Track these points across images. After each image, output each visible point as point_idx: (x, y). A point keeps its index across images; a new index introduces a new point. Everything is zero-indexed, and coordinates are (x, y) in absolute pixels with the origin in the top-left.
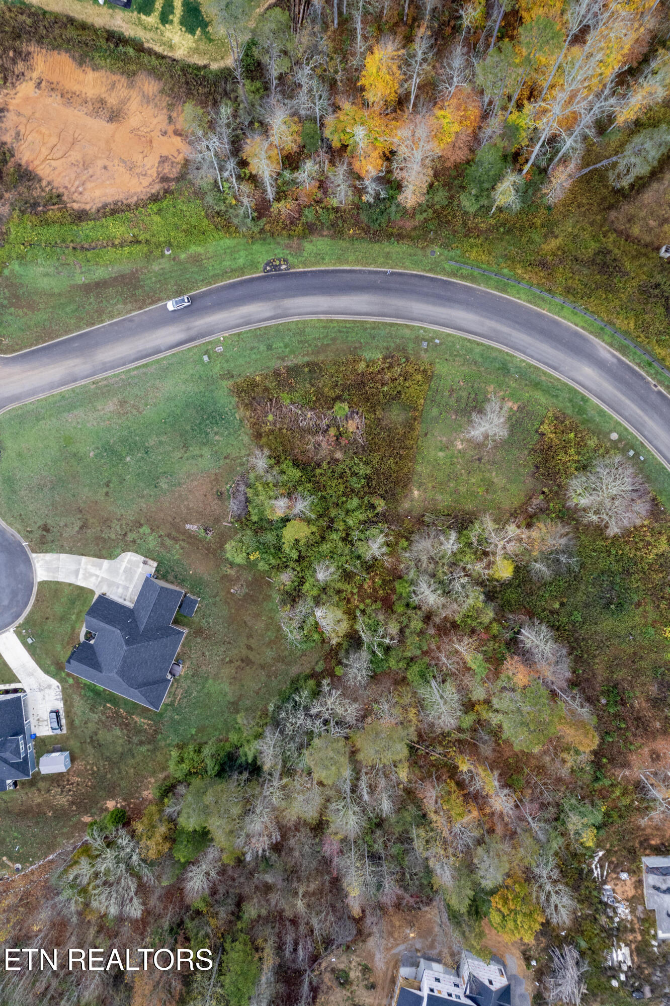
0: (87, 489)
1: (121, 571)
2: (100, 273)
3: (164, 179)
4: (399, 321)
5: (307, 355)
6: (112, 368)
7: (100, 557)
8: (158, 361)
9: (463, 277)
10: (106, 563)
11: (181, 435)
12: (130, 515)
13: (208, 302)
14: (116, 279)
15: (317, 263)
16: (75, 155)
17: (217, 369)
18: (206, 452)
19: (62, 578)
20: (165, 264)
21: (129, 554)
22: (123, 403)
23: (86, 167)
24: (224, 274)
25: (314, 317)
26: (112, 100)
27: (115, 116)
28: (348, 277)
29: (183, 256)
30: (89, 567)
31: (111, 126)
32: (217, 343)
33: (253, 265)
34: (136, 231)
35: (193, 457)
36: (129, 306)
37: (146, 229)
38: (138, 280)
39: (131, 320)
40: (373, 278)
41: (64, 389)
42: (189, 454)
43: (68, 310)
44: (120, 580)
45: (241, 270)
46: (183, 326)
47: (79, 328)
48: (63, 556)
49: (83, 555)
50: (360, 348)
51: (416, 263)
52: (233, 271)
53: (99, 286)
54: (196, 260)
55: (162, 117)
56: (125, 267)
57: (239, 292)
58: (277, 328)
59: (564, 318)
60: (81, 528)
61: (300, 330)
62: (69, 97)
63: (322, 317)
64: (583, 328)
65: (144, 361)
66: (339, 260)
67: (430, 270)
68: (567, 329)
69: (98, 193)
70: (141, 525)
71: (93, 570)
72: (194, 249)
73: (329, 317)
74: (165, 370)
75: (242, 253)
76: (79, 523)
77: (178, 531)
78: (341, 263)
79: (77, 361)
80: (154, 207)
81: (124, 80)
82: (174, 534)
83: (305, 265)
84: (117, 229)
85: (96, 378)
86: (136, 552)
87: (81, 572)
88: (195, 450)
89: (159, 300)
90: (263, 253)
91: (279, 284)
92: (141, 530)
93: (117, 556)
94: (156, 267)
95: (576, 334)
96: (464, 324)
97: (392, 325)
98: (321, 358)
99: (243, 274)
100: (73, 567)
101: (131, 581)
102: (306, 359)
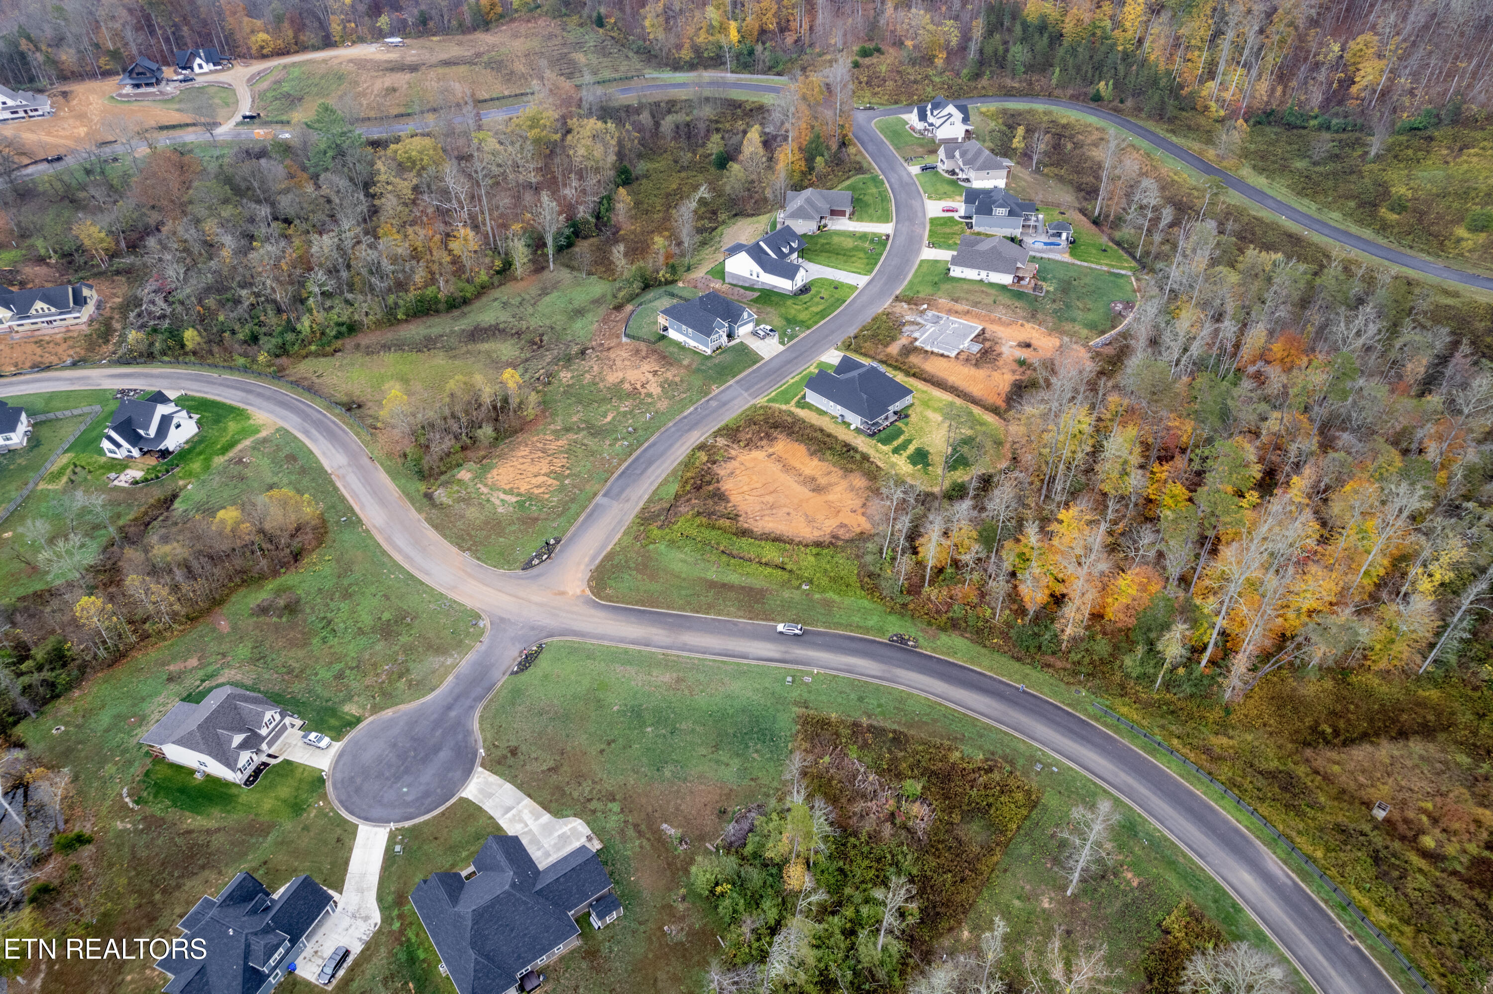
0: (585, 737)
1: (556, 834)
2: (733, 578)
3: (836, 537)
4: (1016, 734)
5: (899, 723)
6: (690, 651)
7: (545, 808)
8: (738, 664)
9: (1105, 725)
10: (546, 817)
11: (719, 735)
12: (610, 784)
13: (819, 640)
14: (743, 588)
15: (948, 654)
16: (770, 499)
17: (795, 694)
18: (736, 764)
19: (488, 806)
20: (796, 595)
21: (579, 821)
22: (679, 680)
23: (772, 508)
24: (848, 626)
25: (923, 694)
26: (823, 481)
27: (818, 489)
28: (976, 677)
29: (817, 596)
30: (526, 811)
31: (811, 494)
32: (810, 674)
33: (881, 631)
34: (786, 560)
35: (717, 762)
36: (741, 613)
37: (797, 562)
38: (763, 597)
39: (735, 624)
40: (1002, 687)
41: (632, 646)
42: (714, 756)
43: (683, 592)
44: (548, 843)
45: (867, 630)
46: (782, 648)
47: (684, 610)
48: (508, 786)
49: (529, 796)
50: (962, 740)
51: (1055, 694)
52: (858, 627)
53: (726, 587)
54: (828, 604)
55: (857, 503)
56: (758, 583)
57: (853, 645)
58: (877, 688)
59: (1224, 808)
60: (549, 770)
61: (902, 699)
62: (787, 468)
63: (931, 697)
64: (1247, 828)
65: (725, 659)
66: (972, 660)
67: (1068, 705)
68: (1226, 822)
69: (771, 525)
70: (614, 800)
71: (527, 816)
72: (830, 595)
73: (939, 700)
74: (740, 673)
75: (875, 618)
76: (551, 764)
77: (649, 827)
78: (973, 663)
79: (661, 632)
80: (815, 551)
81: (840, 473)
82: (643, 827)
83: (934, 650)
84: (771, 553)
85: (669, 652)
86: (588, 823)
87: (514, 812)
88: (723, 756)
89: (773, 620)
90: (895, 626)
91: (899, 655)
92: (610, 805)
93: (563, 816)
94: (786, 594)
95: (1237, 831)
96: (1092, 765)
97: (1006, 733)
98: (912, 732)
99: (868, 633)
100: (509, 802)
101: (559, 850)
102: (895, 727)
